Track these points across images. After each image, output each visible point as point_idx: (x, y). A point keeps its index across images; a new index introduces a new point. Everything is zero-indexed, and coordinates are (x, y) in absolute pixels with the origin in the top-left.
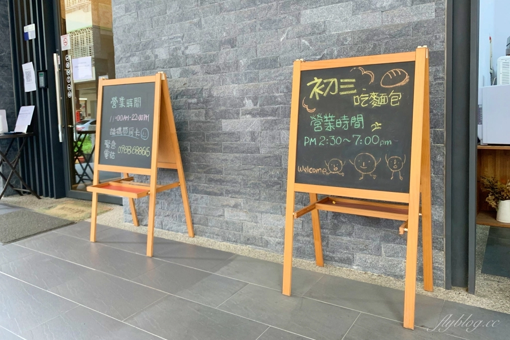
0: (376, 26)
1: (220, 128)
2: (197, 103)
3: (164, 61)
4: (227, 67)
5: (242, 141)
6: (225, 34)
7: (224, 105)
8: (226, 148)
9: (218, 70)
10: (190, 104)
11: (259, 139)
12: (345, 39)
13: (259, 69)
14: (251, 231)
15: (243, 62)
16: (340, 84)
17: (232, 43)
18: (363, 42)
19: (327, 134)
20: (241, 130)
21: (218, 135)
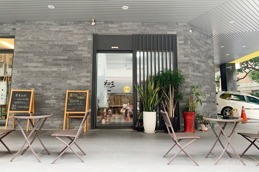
0: (81, 85)
1: (45, 102)
2: (39, 96)
3: (30, 86)
4: (48, 89)
5: (51, 105)
6: (48, 82)
7: (47, 97)
8: (46, 107)
9: (46, 89)
10: (36, 96)
11: (55, 105)
12: (75, 87)
13: (56, 90)
14: (51, 125)
15: (52, 88)
16: (75, 95)
17: (50, 84)
18: (78, 87)
19: (73, 103)
20: (51, 103)
21: (44, 104)
